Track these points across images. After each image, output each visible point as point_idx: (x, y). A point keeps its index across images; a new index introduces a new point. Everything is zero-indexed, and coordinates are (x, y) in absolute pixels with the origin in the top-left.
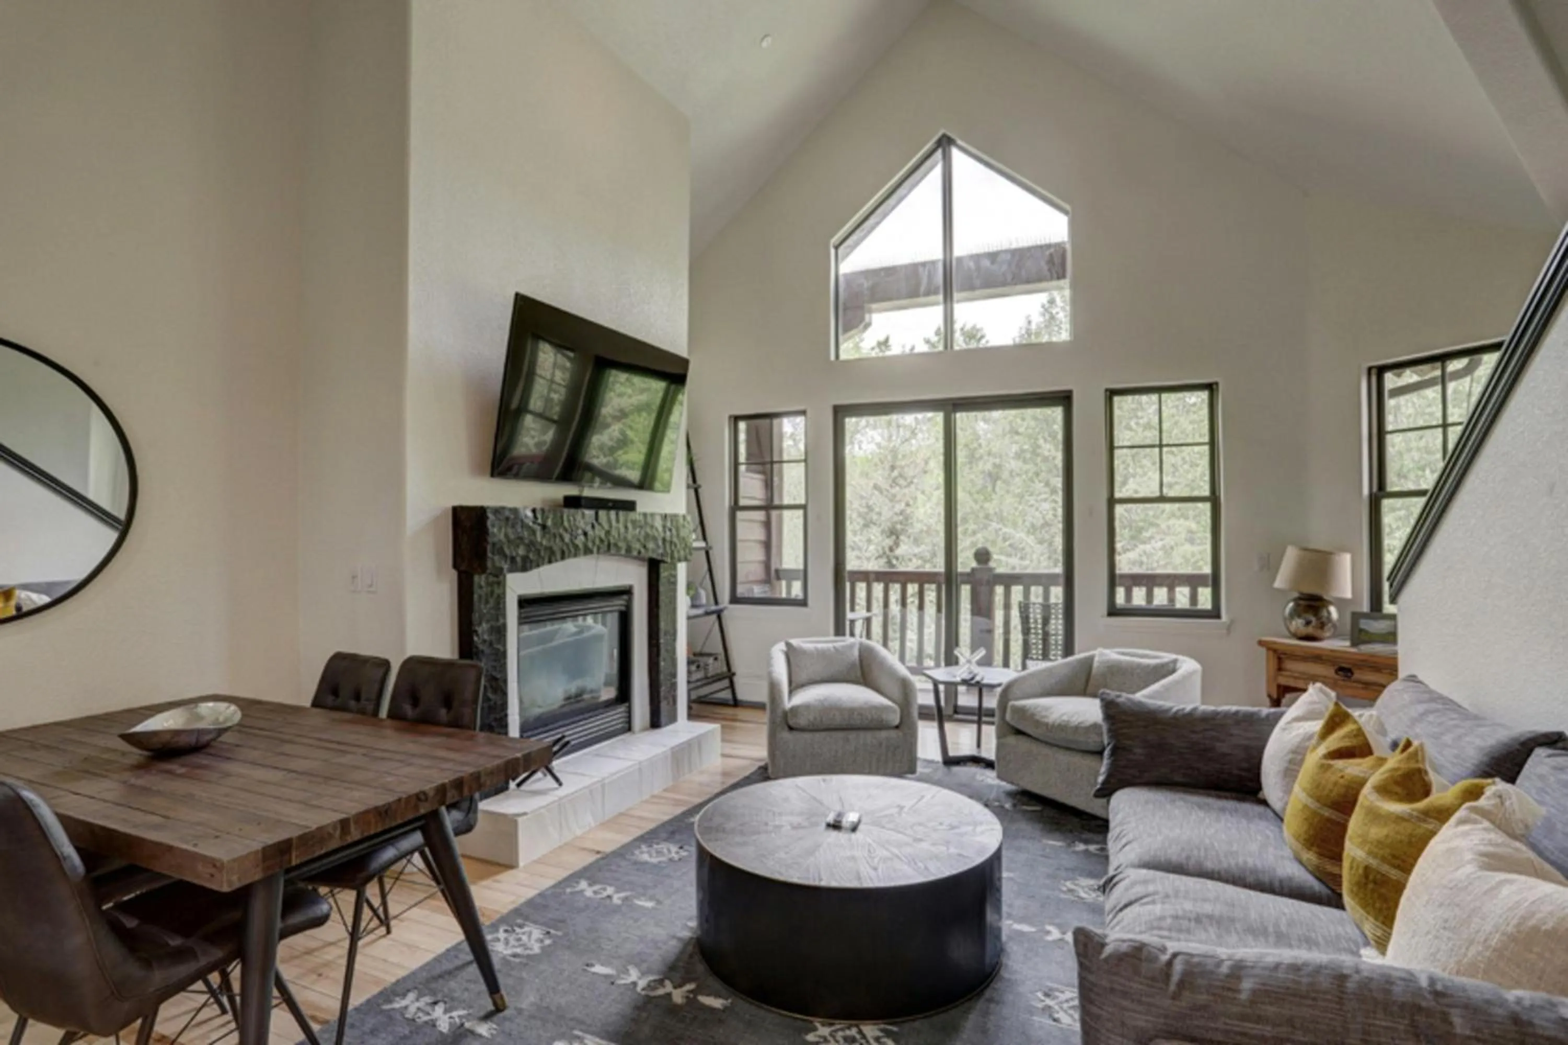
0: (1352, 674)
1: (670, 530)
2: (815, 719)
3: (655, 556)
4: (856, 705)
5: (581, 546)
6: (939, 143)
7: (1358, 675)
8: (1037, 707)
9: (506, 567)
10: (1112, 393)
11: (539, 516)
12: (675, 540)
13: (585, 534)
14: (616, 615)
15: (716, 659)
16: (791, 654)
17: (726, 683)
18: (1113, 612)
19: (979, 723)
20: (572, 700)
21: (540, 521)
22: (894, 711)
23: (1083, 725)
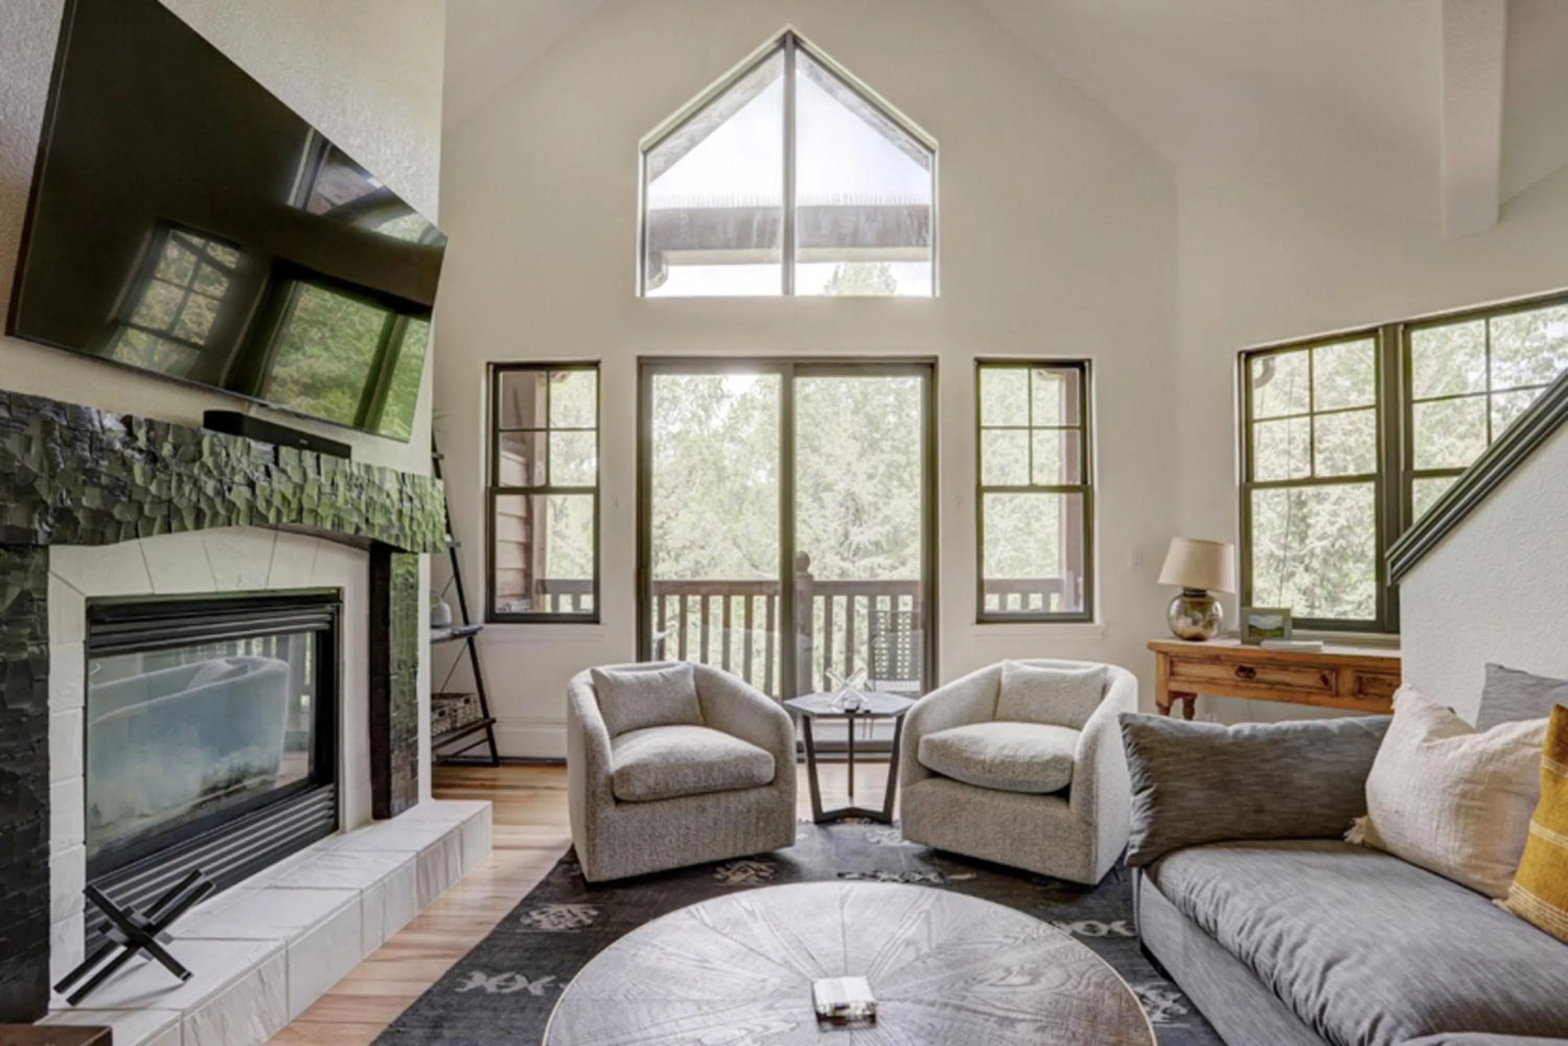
0: (1254, 673)
1: (411, 499)
2: (657, 783)
3: (384, 538)
4: (714, 757)
5: (241, 505)
6: (782, 43)
7: (1260, 675)
8: (962, 740)
9: (42, 530)
10: (981, 363)
11: (141, 434)
12: (418, 515)
13: (251, 485)
14: (309, 638)
15: (467, 701)
16: (601, 686)
17: (481, 734)
18: (983, 619)
19: (851, 762)
20: (220, 793)
21: (142, 442)
22: (769, 762)
23: (1040, 760)
